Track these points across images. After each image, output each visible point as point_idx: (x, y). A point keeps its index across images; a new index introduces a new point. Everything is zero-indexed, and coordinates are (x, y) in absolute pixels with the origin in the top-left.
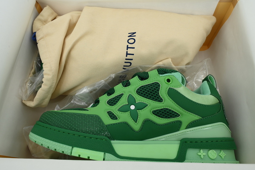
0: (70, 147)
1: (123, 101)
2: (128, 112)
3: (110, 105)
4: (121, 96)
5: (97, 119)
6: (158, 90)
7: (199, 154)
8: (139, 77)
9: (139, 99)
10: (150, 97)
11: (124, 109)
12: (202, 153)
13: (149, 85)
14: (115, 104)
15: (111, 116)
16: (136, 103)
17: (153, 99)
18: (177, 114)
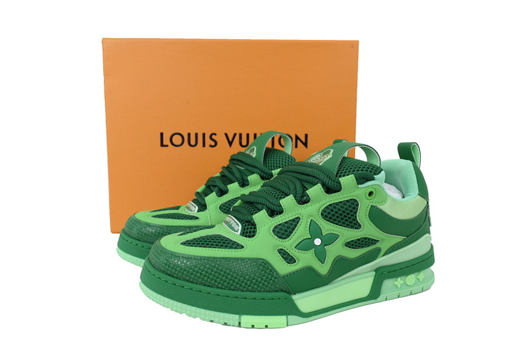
0: (237, 316)
1: (301, 232)
2: (311, 251)
3: (280, 237)
4: (295, 221)
5: (263, 265)
6: (356, 213)
7: (396, 283)
8: (323, 185)
9: (328, 227)
10: (344, 223)
11: (306, 245)
12: (399, 281)
13: (341, 202)
14: (288, 236)
15: (285, 259)
16: (323, 235)
17: (347, 226)
18: (375, 240)
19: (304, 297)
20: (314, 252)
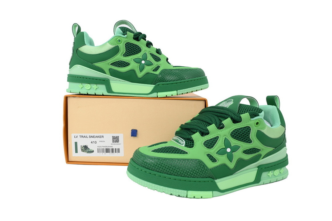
0: (186, 191)
1: (220, 144)
2: (225, 155)
3: (208, 148)
4: (216, 139)
5: (200, 163)
6: (249, 134)
7: (269, 174)
8: (232, 118)
9: (234, 142)
10: (243, 140)
11: (222, 152)
12: (270, 173)
13: (241, 128)
14: (212, 147)
15: (211, 160)
16: (232, 146)
17: (245, 141)
18: (259, 150)
19: (221, 181)
20: (226, 156)
